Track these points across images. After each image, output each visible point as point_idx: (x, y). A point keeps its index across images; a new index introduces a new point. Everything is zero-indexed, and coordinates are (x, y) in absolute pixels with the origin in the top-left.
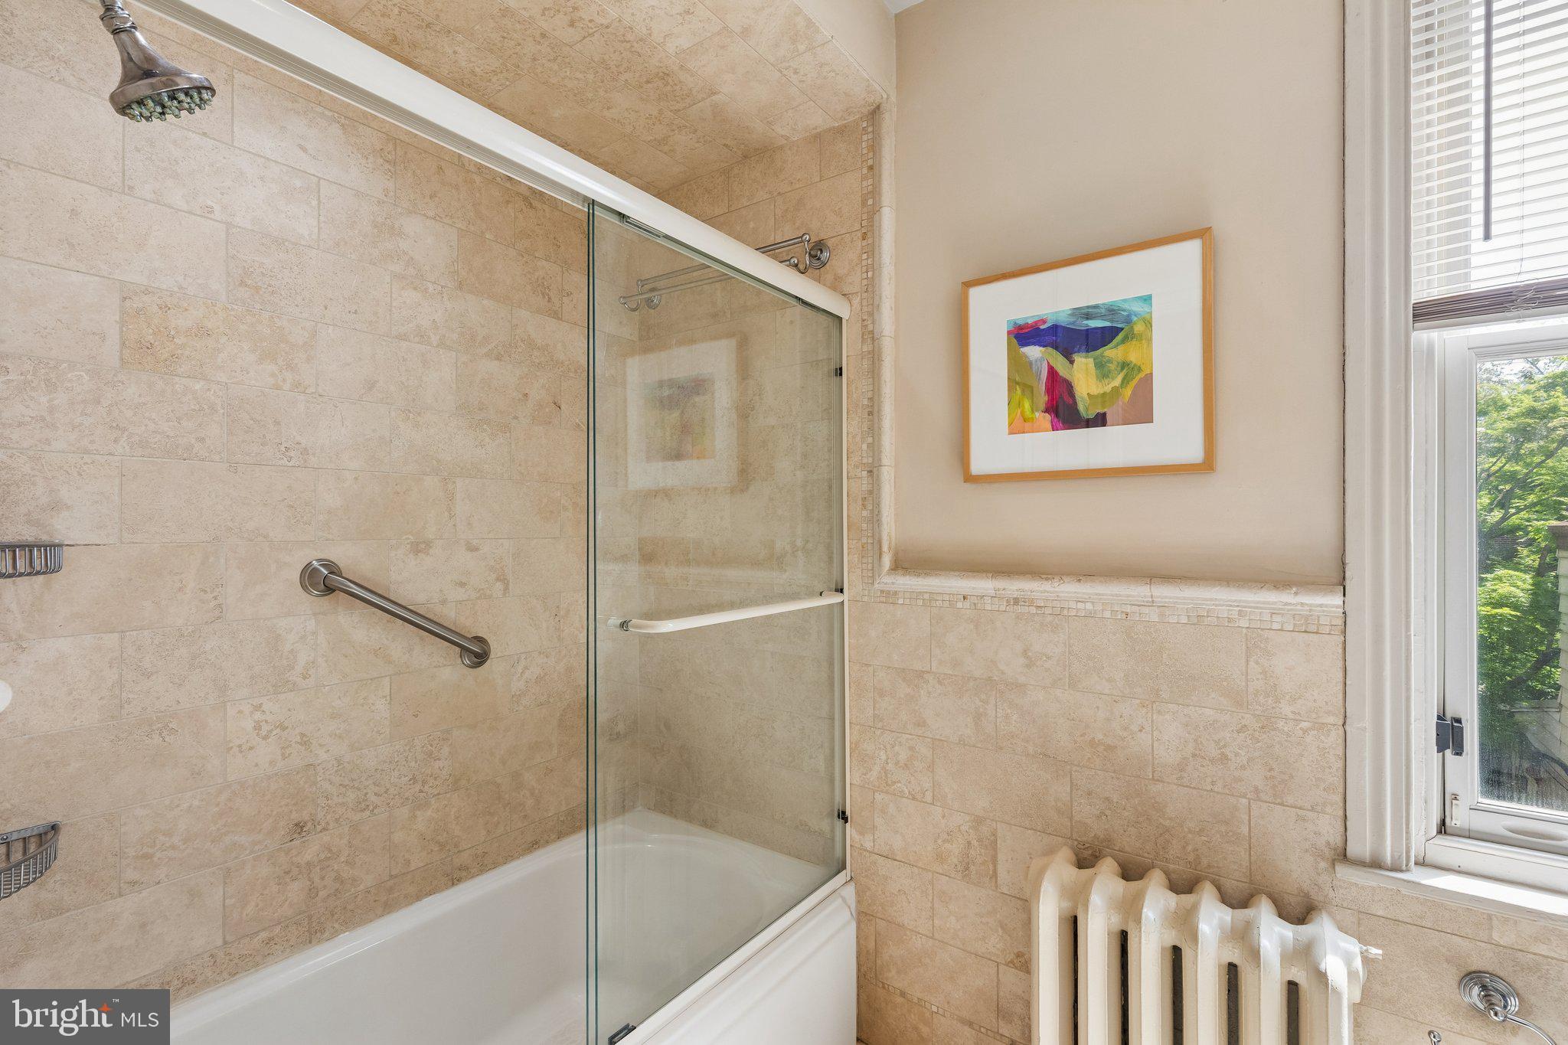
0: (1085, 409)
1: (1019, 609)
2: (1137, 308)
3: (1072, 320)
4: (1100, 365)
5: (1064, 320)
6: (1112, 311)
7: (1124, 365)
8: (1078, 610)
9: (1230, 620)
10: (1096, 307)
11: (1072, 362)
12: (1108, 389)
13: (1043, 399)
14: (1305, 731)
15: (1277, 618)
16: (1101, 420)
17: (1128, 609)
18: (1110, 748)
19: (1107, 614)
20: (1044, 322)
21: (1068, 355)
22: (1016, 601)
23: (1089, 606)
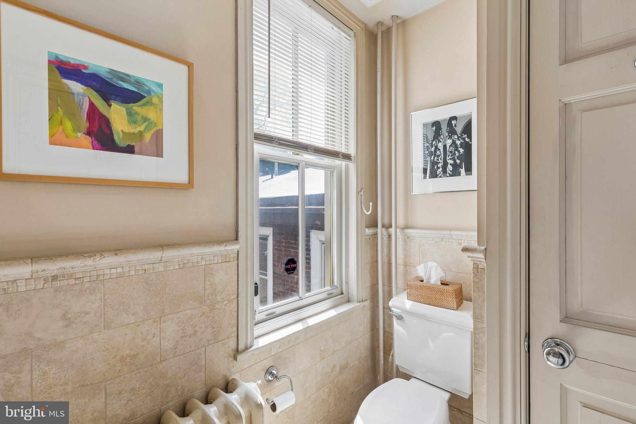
0: (118, 139)
1: (58, 284)
2: (154, 88)
3: (109, 76)
4: (130, 114)
5: (103, 73)
6: (138, 83)
7: (145, 119)
8: (111, 274)
9: (198, 263)
10: (128, 75)
11: (110, 106)
12: (136, 130)
13: (85, 125)
14: (225, 305)
15: (216, 258)
16: (130, 150)
17: (146, 267)
18: (135, 356)
19: (133, 273)
20: (86, 67)
21: (107, 99)
22: (55, 278)
23: (120, 270)
